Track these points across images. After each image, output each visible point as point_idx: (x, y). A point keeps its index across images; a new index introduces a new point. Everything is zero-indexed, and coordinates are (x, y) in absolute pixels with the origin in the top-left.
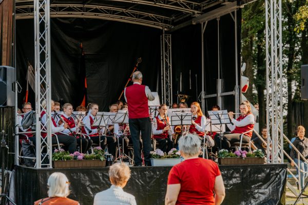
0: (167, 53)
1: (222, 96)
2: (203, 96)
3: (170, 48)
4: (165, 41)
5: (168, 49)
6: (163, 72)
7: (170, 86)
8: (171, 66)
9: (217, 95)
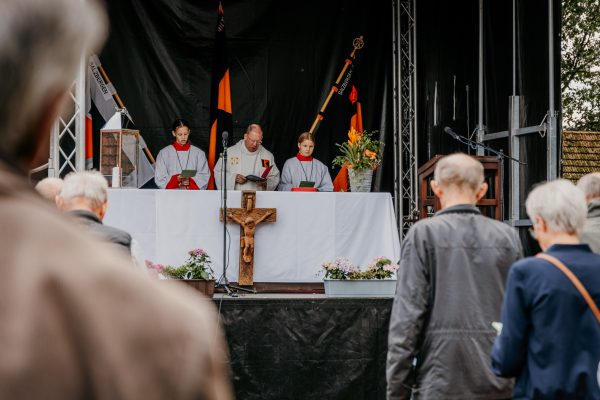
0: (407, 37)
1: (520, 136)
2: (481, 137)
3: (414, 25)
4: (402, 9)
5: (410, 28)
6: (397, 81)
7: (413, 114)
8: (415, 66)
9: (510, 134)
